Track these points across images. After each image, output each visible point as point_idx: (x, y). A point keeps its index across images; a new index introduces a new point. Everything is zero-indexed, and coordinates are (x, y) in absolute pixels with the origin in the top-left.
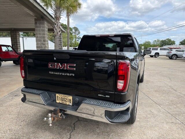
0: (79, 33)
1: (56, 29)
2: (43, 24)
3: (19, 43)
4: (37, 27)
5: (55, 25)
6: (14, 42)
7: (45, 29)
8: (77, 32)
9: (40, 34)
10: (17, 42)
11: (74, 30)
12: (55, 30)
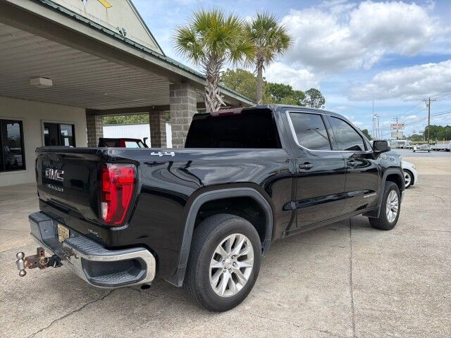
0: (323, 102)
1: (208, 103)
2: (185, 93)
3: (165, 133)
4: (173, 101)
5: (207, 94)
6: (155, 133)
7: (189, 104)
8: (317, 101)
9: (178, 115)
10: (159, 133)
11: (309, 97)
12: (206, 104)
